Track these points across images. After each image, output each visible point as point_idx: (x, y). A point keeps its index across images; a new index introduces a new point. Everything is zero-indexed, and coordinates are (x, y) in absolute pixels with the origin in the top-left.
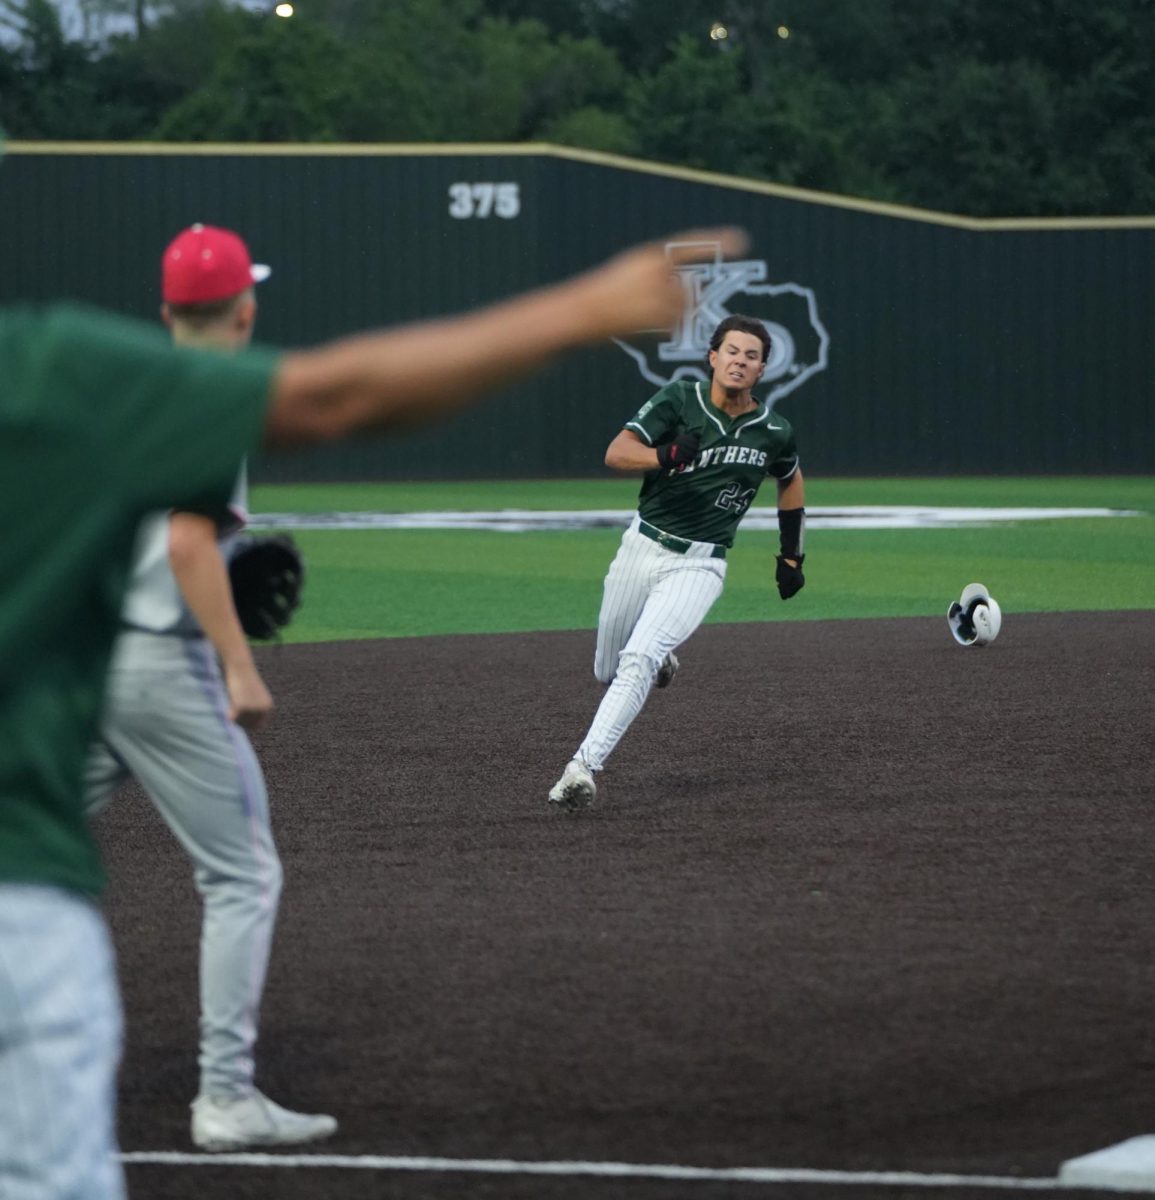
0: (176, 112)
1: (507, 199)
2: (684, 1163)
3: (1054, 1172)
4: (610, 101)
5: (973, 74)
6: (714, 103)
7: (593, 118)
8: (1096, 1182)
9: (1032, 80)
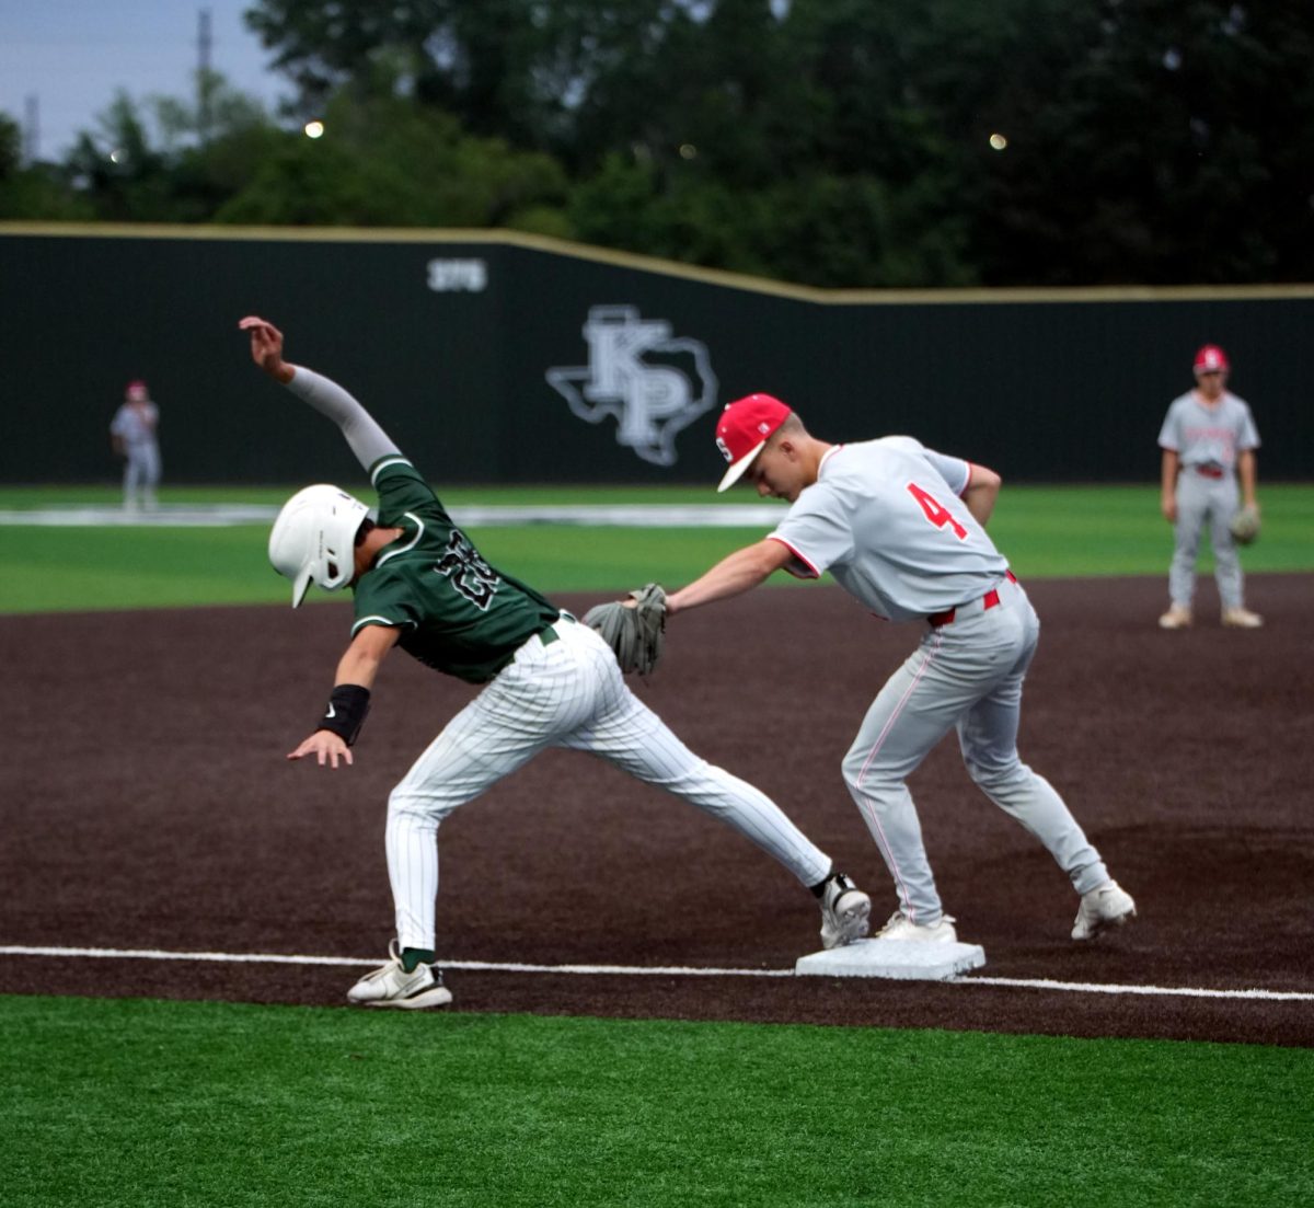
0: (229, 207)
1: (472, 275)
2: (526, 962)
3: (793, 966)
4: (556, 201)
5: (828, 186)
6: (636, 204)
7: (542, 215)
8: (820, 971)
9: (872, 190)
